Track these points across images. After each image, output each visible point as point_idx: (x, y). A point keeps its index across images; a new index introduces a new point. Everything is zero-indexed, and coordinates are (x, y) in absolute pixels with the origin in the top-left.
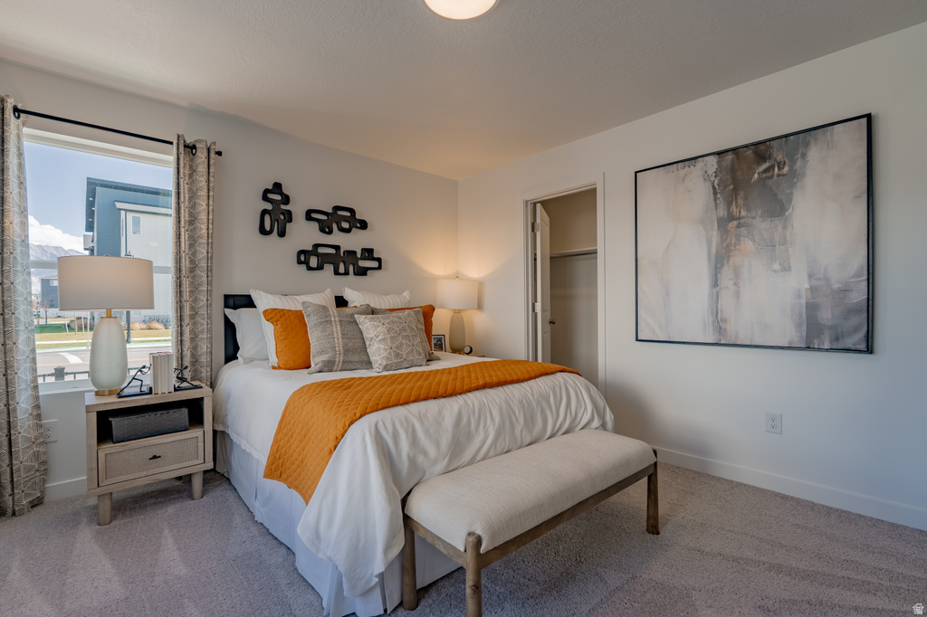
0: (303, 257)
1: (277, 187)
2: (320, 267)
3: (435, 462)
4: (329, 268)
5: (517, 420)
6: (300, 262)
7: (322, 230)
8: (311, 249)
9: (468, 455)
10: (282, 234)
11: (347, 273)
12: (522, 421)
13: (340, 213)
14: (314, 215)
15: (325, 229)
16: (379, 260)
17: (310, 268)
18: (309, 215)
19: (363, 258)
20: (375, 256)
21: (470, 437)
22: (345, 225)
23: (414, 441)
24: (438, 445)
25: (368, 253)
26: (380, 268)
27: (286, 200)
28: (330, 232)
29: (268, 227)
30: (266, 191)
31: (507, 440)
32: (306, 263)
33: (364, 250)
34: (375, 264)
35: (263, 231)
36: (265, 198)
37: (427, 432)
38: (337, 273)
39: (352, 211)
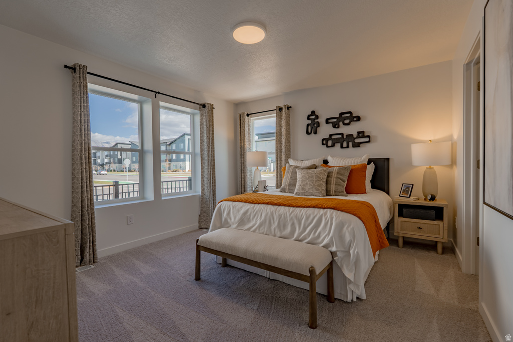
0: (325, 142)
1: (313, 113)
2: (333, 145)
3: (233, 224)
4: (338, 146)
5: (274, 222)
6: (323, 144)
7: (334, 127)
8: (328, 137)
9: (247, 227)
10: (315, 133)
11: (348, 147)
12: (276, 223)
13: (343, 116)
14: (330, 121)
15: (335, 126)
16: (369, 137)
17: (327, 147)
18: (327, 121)
19: (358, 137)
20: (366, 135)
21: (249, 221)
22: (347, 121)
23: (229, 214)
24: (235, 218)
25: (361, 134)
26: (369, 142)
27: (317, 117)
28: (338, 127)
29: (309, 131)
30: (309, 116)
31: (266, 229)
32: (327, 144)
33: (359, 133)
34: (367, 139)
35: (308, 133)
36: (308, 119)
37: (233, 212)
38: (342, 147)
39: (350, 113)
